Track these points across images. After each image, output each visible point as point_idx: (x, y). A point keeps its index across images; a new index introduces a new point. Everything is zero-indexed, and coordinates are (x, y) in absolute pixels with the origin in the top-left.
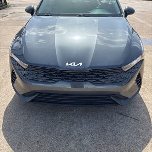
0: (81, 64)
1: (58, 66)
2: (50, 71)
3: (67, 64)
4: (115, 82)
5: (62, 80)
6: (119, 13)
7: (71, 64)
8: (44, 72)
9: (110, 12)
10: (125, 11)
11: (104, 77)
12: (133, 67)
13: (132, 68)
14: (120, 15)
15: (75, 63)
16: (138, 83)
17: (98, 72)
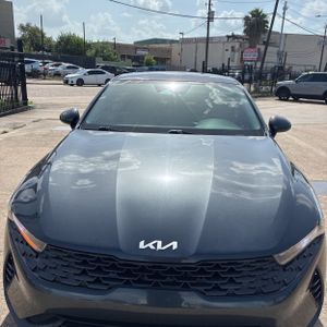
0: (175, 245)
1: (119, 250)
2: (98, 260)
3: (142, 245)
4: (259, 294)
5: (127, 284)
7: (151, 245)
8: (85, 263)
9: (239, 125)
10: (271, 124)
11: (232, 281)
13: (298, 257)
14: (261, 133)
15: (160, 243)
16: (315, 295)
17: (218, 266)
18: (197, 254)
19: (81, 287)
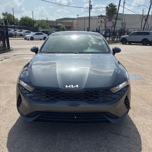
0: (77, 86)
1: (59, 88)
2: (52, 92)
3: (66, 86)
5: (62, 100)
6: (108, 51)
7: (69, 86)
8: (48, 93)
11: (96, 98)
12: (121, 90)
13: (119, 91)
16: (126, 105)
17: (92, 93)
18: (85, 88)
19: (46, 101)
